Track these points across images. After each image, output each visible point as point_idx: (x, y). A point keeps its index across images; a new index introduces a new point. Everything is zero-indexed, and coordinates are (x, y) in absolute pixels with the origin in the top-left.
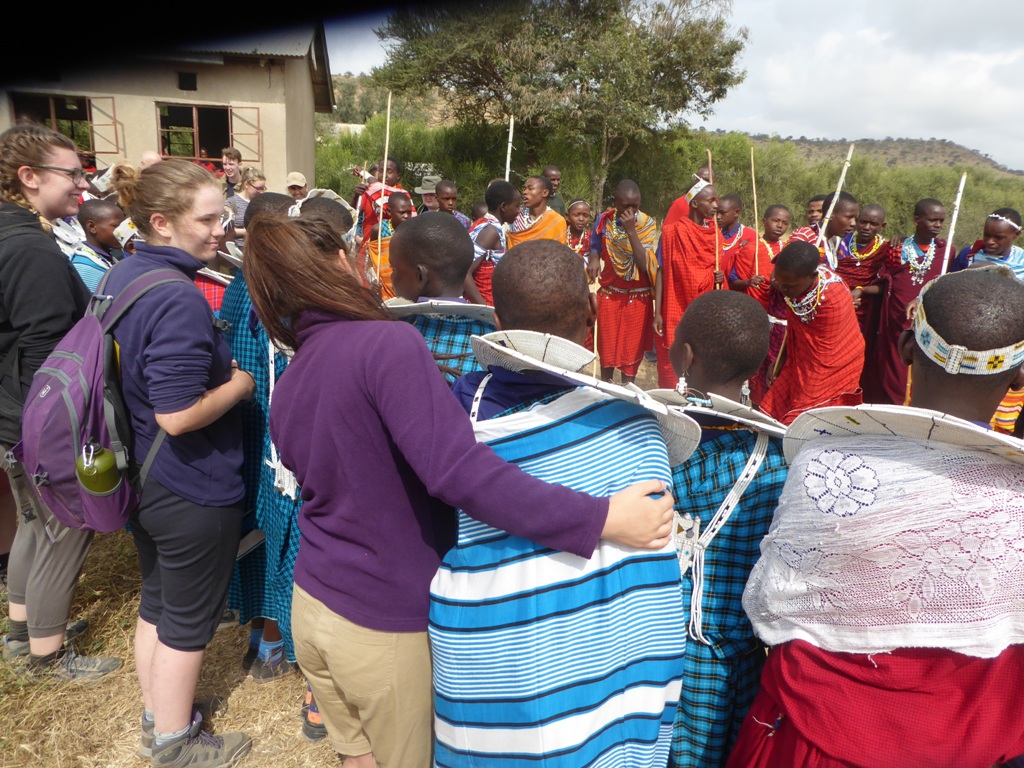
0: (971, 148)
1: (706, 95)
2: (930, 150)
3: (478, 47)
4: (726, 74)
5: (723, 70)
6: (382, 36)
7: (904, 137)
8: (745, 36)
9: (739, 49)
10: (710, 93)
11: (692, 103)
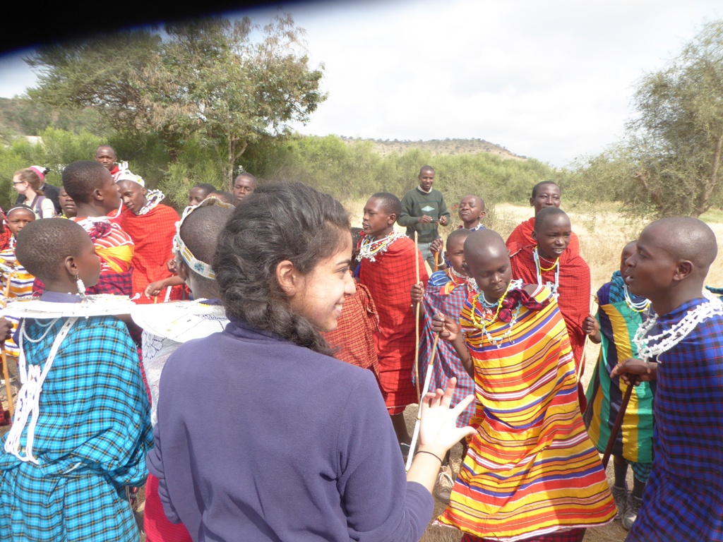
0: (495, 143)
1: (303, 109)
2: (472, 145)
3: (116, 73)
4: (314, 94)
5: (311, 91)
6: (32, 64)
7: (457, 138)
8: (323, 68)
9: (320, 77)
10: (306, 107)
11: (294, 114)
